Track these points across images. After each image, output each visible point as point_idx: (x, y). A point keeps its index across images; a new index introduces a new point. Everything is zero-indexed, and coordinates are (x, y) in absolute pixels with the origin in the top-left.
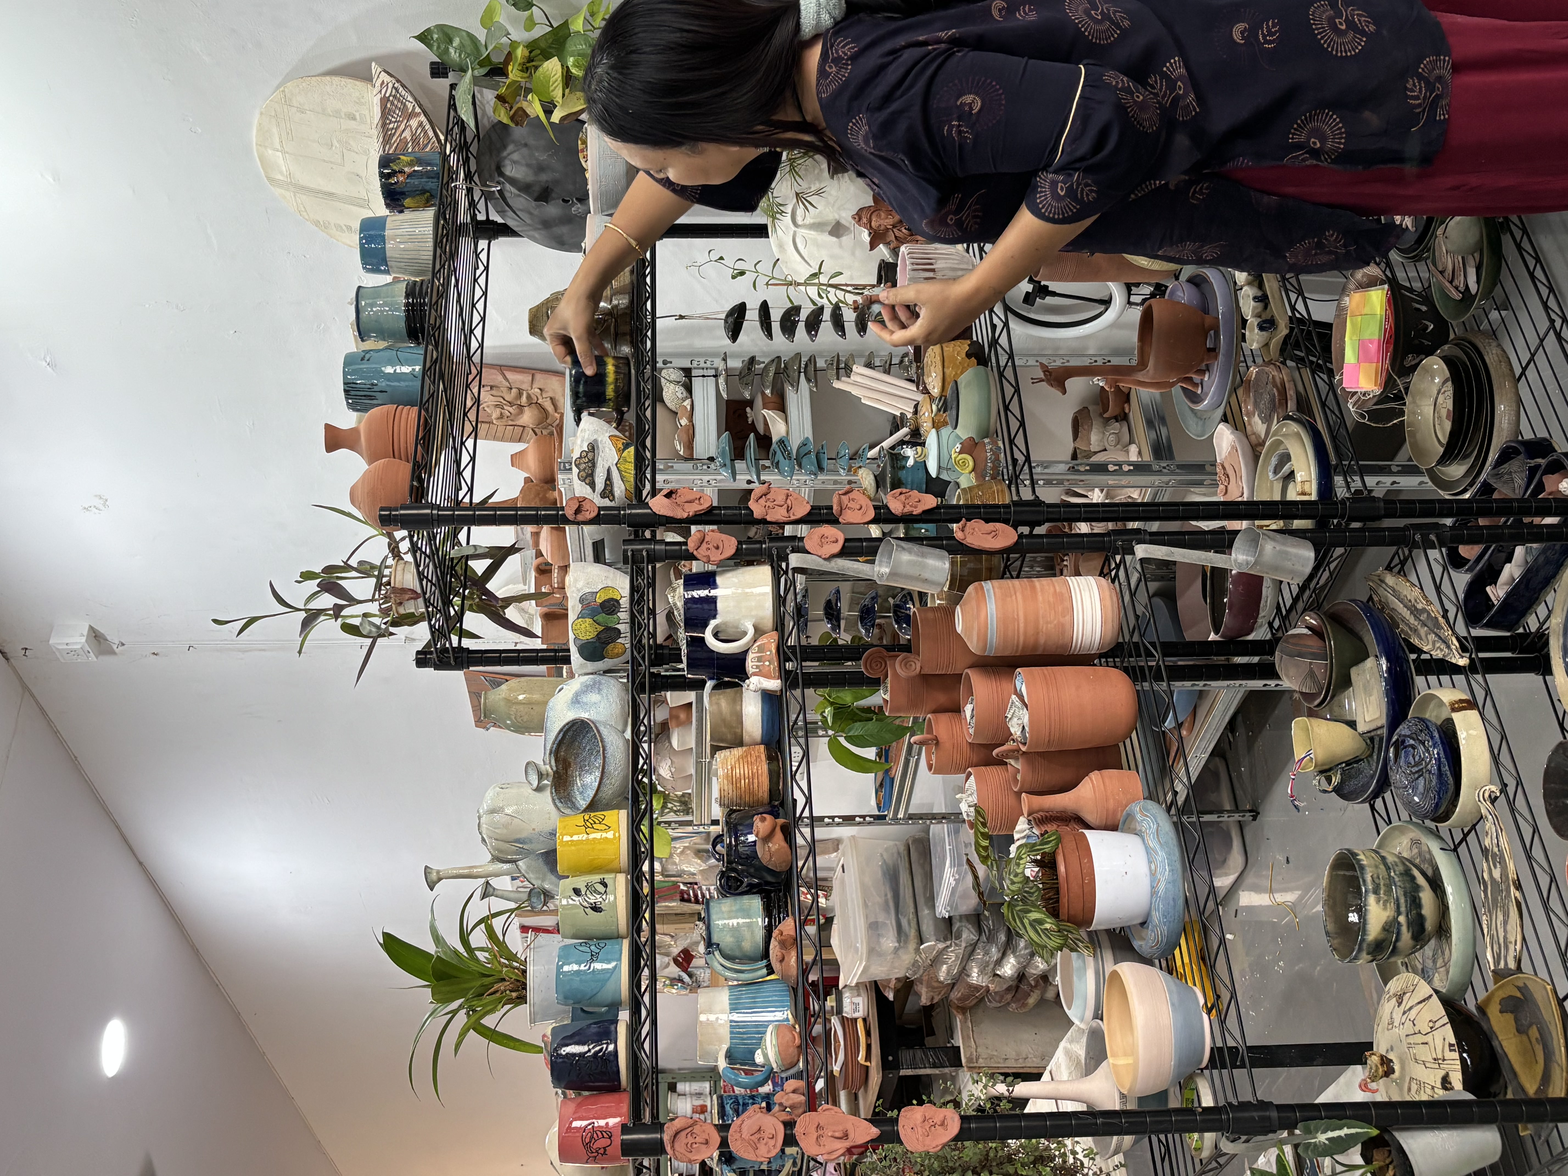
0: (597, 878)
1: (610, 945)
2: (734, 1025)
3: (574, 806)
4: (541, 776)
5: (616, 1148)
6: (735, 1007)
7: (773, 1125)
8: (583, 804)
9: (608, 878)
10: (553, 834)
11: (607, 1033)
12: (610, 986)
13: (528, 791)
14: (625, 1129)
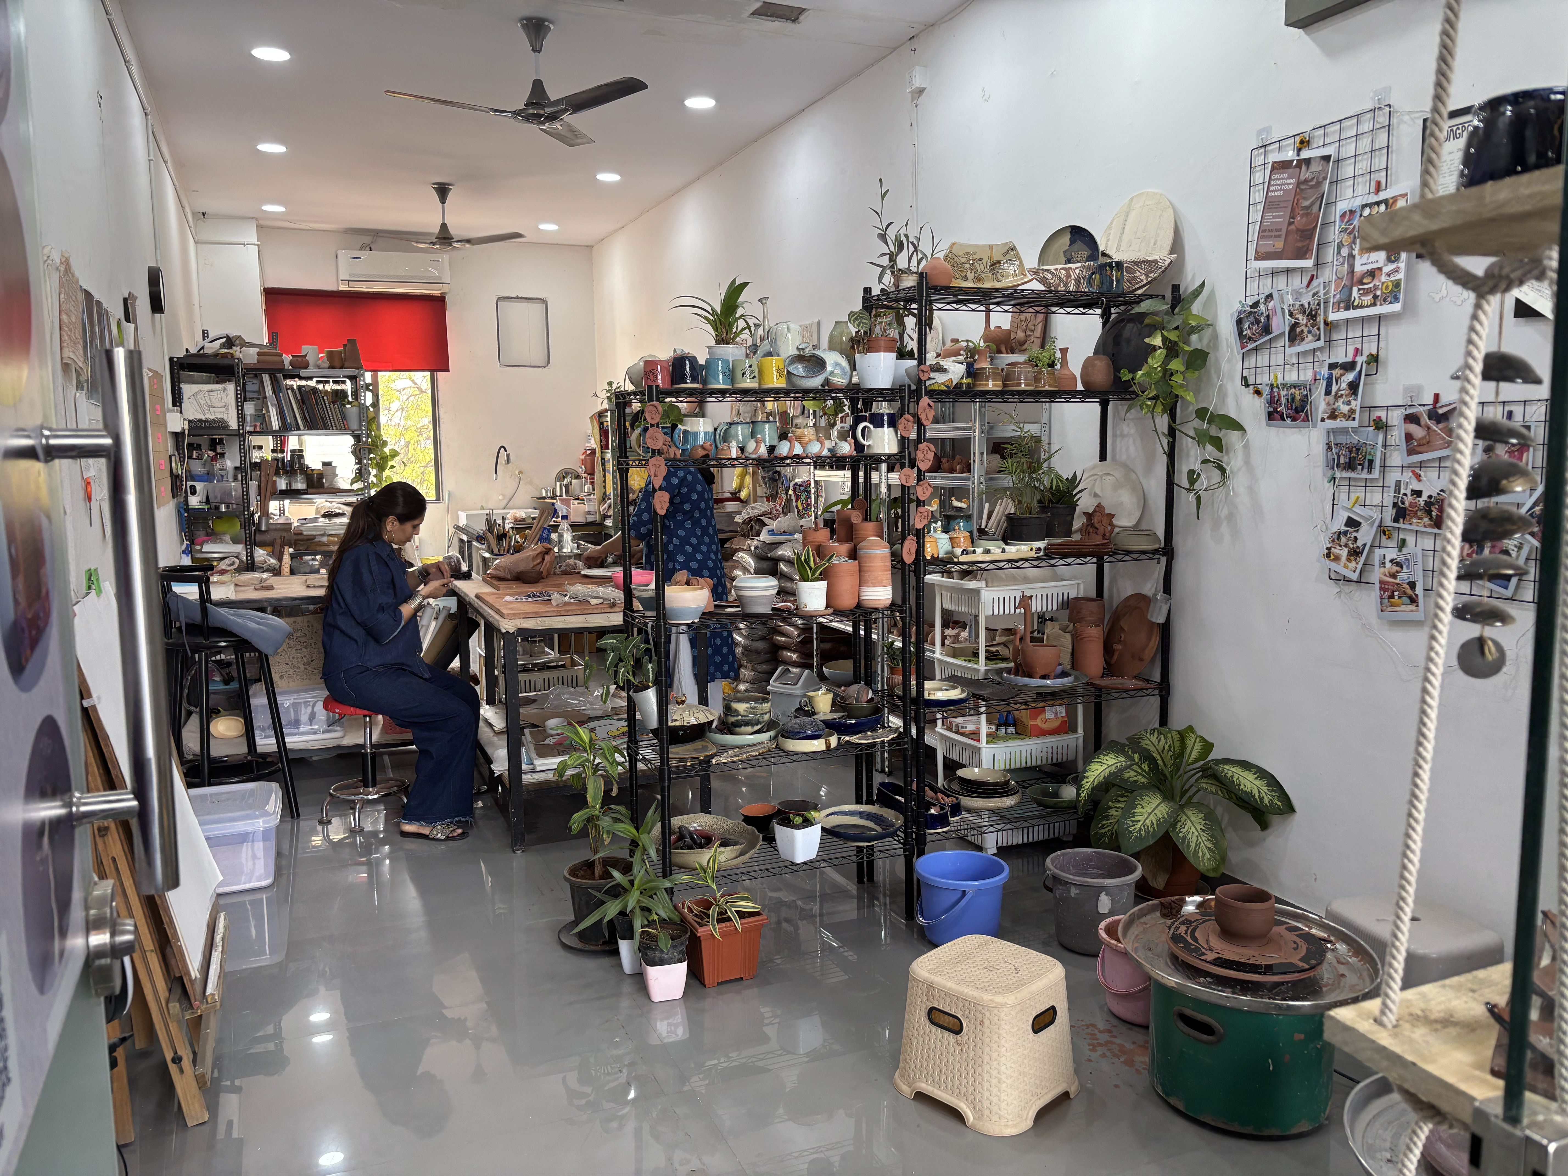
0: (756, 374)
1: (729, 381)
2: (698, 433)
3: (789, 364)
4: (803, 349)
5: (650, 383)
6: (705, 433)
7: (658, 445)
8: (791, 369)
9: (757, 379)
10: (778, 355)
11: (694, 379)
12: (713, 381)
13: (797, 343)
14: (657, 386)
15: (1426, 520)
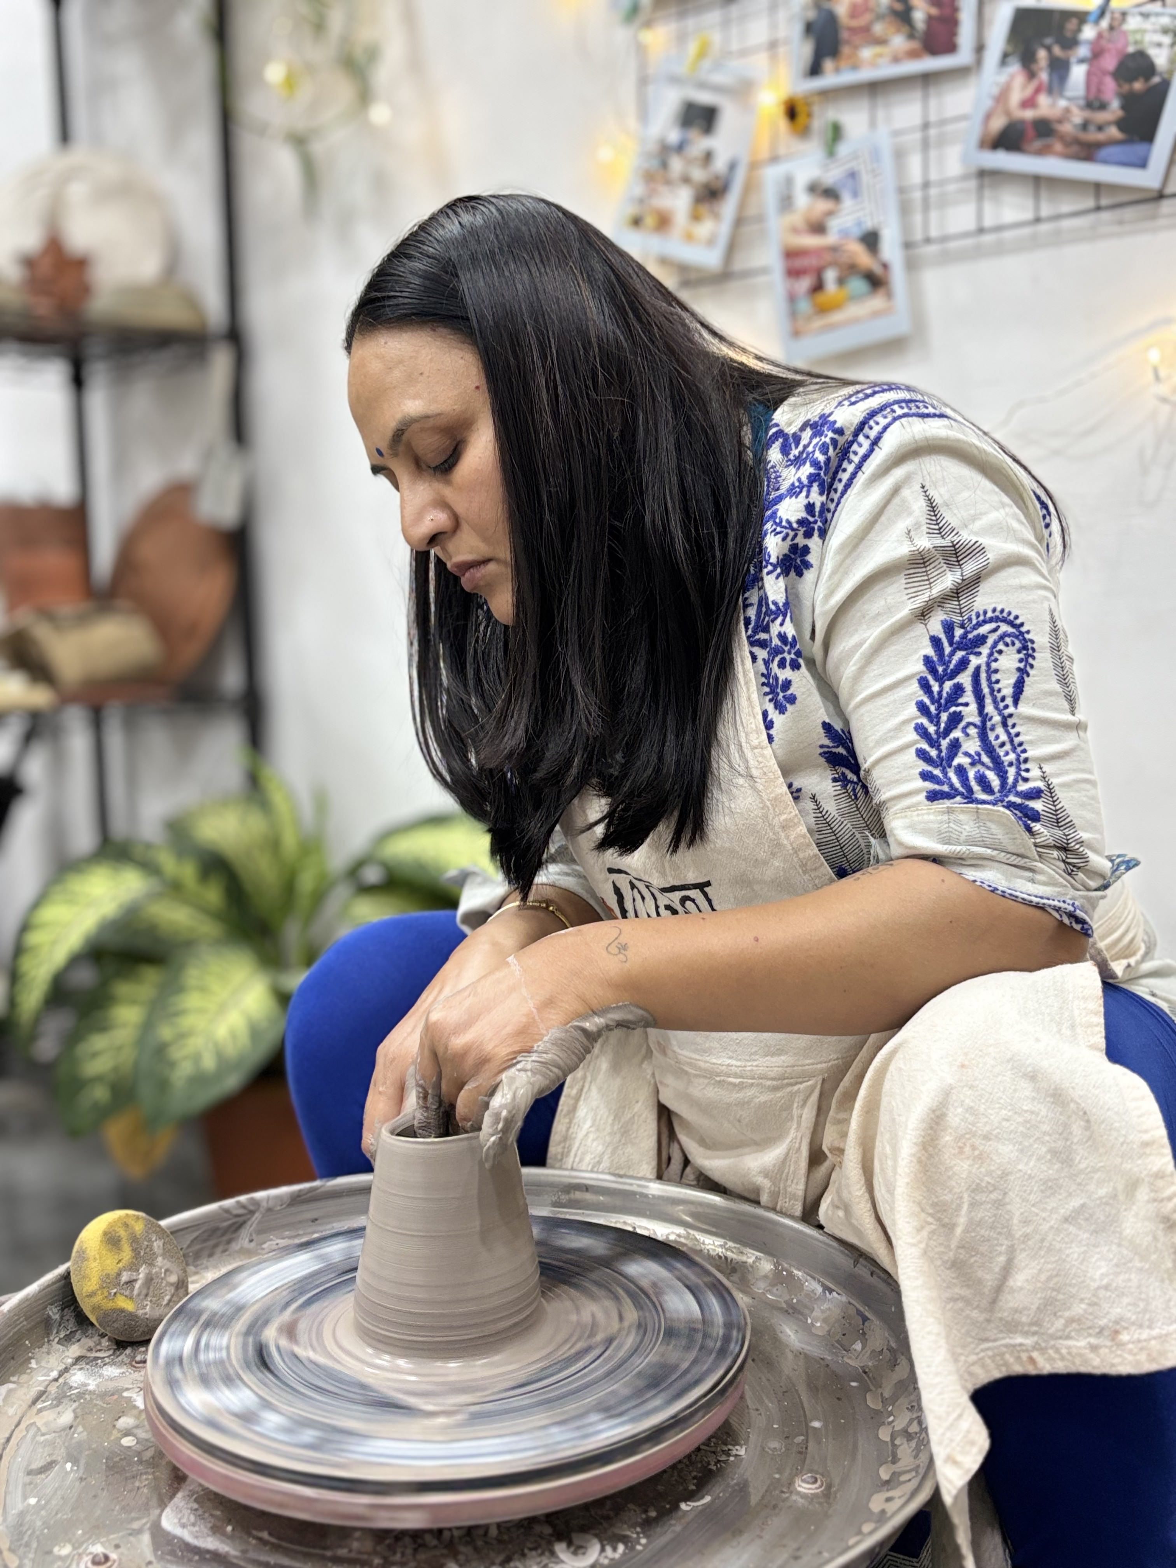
15: (899, 42)
